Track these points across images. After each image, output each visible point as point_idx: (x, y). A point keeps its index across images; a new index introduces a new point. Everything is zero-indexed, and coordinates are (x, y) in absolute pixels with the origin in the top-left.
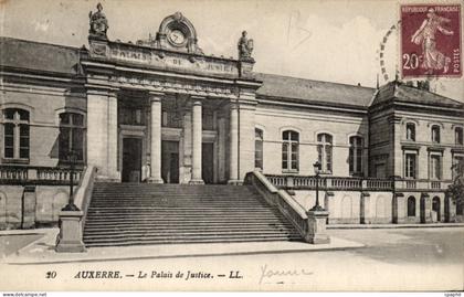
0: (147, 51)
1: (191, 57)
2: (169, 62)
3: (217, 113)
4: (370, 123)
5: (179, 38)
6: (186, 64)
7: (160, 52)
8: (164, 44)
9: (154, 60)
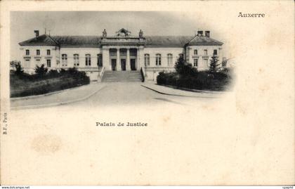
0: (116, 39)
1: (126, 39)
2: (121, 41)
3: (134, 52)
4: (185, 49)
5: (123, 34)
6: (125, 41)
7: (119, 38)
8: (120, 37)
9: (117, 41)
